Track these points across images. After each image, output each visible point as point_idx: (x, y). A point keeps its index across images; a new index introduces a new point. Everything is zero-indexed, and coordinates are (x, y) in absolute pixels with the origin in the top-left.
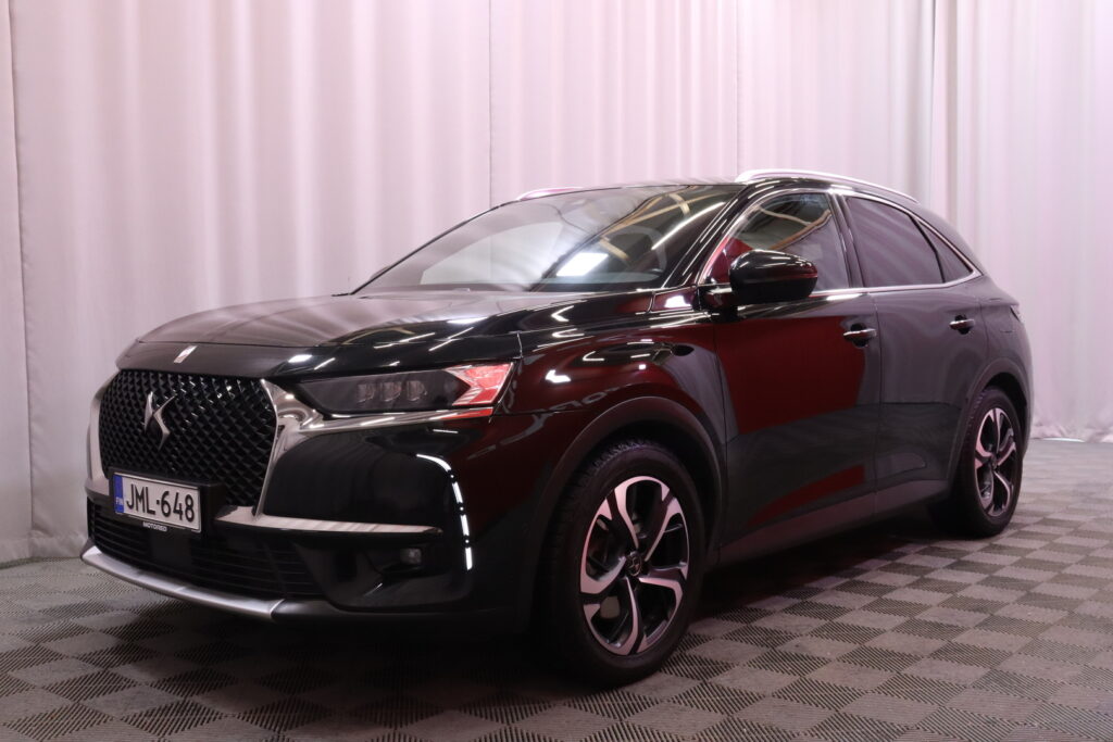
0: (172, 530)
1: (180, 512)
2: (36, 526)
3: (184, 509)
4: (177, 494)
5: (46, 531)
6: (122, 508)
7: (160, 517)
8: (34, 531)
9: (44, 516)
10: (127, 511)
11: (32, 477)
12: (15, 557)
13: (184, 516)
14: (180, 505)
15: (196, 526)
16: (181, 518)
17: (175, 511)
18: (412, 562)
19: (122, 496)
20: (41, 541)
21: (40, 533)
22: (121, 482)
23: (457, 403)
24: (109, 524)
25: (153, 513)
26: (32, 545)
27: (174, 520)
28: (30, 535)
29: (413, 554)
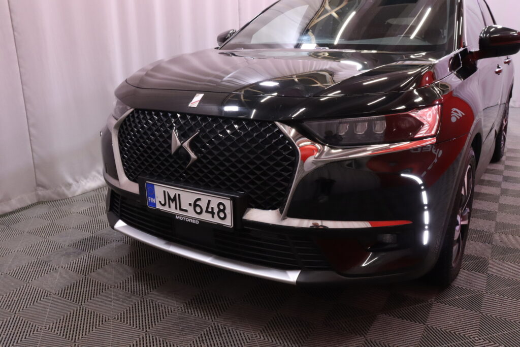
0: (203, 223)
1: (212, 213)
2: (38, 185)
3: (216, 210)
4: (209, 201)
5: (44, 187)
6: (155, 205)
7: (191, 213)
8: (37, 188)
9: (43, 179)
10: (159, 206)
11: (33, 159)
12: (30, 203)
13: (216, 216)
14: (212, 208)
15: (228, 222)
16: (213, 217)
17: (207, 211)
18: (387, 242)
19: (154, 196)
20: (41, 192)
21: (40, 188)
22: (154, 188)
23: (417, 136)
24: (135, 209)
25: (186, 211)
26: (37, 195)
27: (206, 217)
28: (36, 190)
29: (388, 238)
